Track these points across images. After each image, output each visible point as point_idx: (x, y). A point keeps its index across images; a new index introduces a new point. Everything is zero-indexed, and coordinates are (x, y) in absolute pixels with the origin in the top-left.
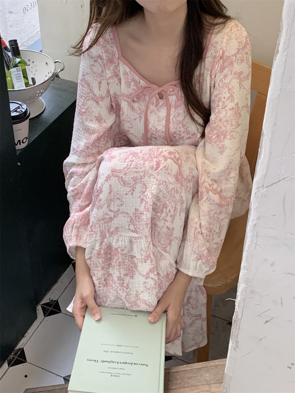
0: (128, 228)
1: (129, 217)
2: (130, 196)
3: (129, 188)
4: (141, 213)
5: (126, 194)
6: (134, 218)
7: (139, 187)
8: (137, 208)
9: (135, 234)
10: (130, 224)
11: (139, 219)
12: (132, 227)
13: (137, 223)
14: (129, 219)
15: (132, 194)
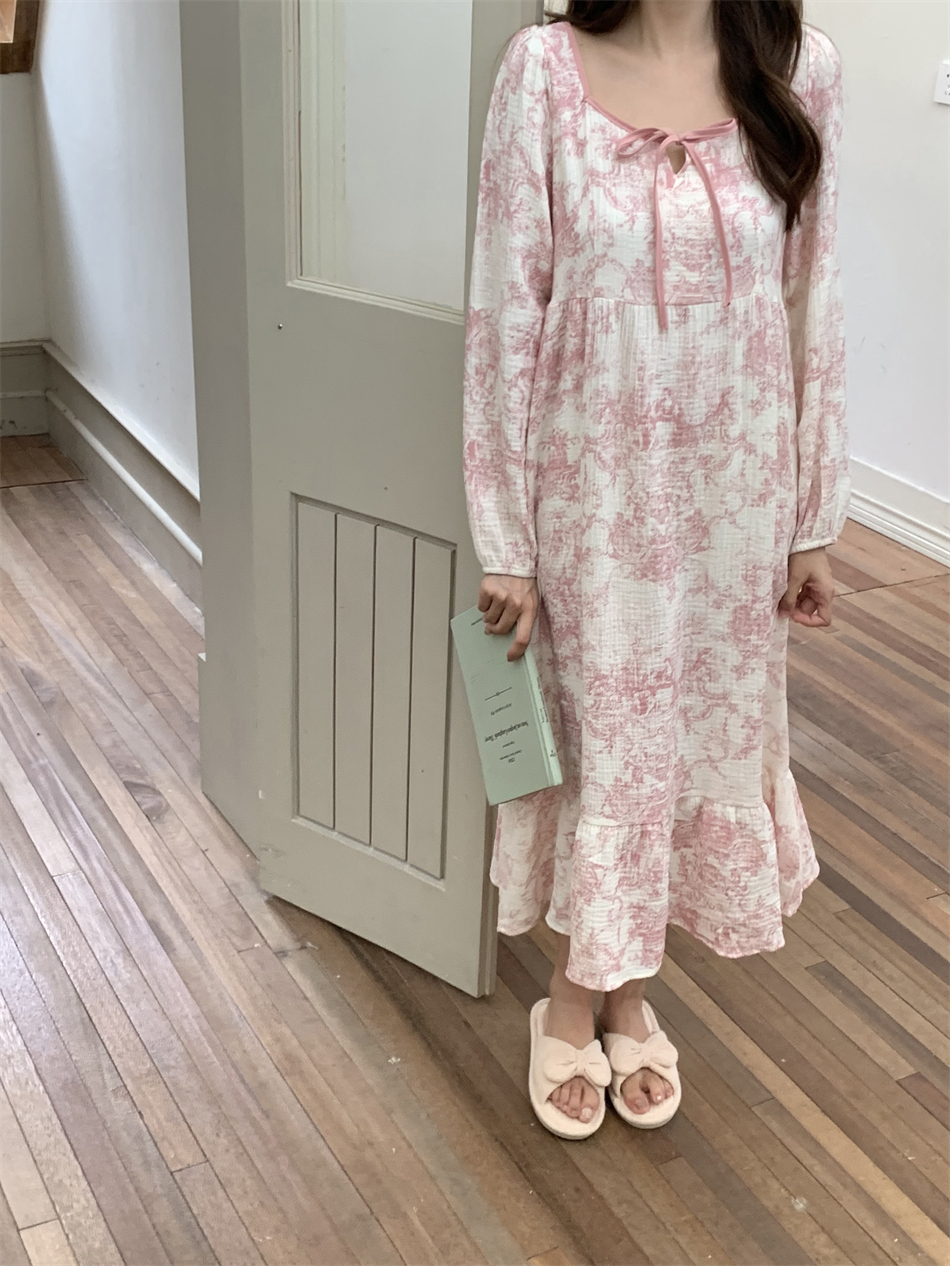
0: (598, 810)
1: (604, 791)
2: (605, 755)
3: (603, 742)
4: (626, 786)
5: (600, 752)
6: (612, 794)
7: (619, 741)
8: (619, 776)
9: (612, 820)
10: (604, 805)
11: (622, 795)
12: (607, 810)
13: (619, 802)
14: (603, 796)
15: (610, 752)
